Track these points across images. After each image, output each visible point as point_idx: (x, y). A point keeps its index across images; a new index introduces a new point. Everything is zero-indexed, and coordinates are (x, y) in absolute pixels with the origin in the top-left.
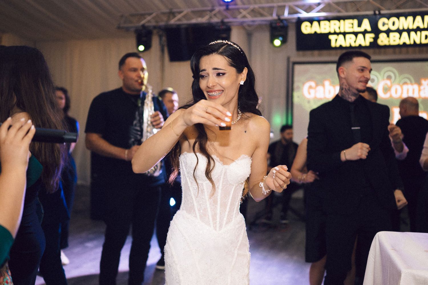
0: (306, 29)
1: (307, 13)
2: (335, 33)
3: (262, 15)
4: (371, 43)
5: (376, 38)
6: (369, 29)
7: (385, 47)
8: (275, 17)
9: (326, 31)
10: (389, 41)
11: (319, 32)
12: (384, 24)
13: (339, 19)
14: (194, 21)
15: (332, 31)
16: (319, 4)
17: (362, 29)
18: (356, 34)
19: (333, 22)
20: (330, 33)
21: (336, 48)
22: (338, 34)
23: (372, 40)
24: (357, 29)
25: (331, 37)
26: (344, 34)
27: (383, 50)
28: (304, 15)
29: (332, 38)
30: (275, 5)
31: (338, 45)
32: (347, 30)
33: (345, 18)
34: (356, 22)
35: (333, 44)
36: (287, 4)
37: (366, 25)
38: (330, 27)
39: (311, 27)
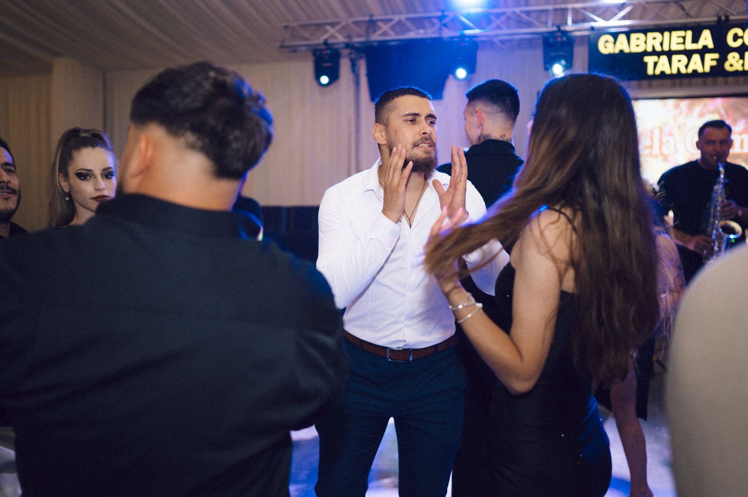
0: (605, 47)
1: (606, 21)
2: (654, 53)
3: (529, 25)
4: (712, 68)
5: (722, 60)
6: (711, 45)
7: (736, 73)
8: (551, 28)
9: (640, 50)
10: (743, 65)
11: (627, 50)
12: (736, 38)
13: (661, 30)
14: (411, 35)
15: (650, 49)
16: (622, 6)
17: (699, 46)
18: (689, 54)
19: (650, 35)
20: (646, 53)
21: (654, 77)
22: (659, 54)
23: (714, 63)
24: (690, 46)
25: (647, 59)
26: (670, 54)
27: (730, 79)
28: (600, 23)
29: (650, 60)
30: (550, 7)
31: (658, 72)
32: (675, 47)
33: (671, 28)
34: (689, 34)
35: (650, 71)
36: (569, 6)
37: (706, 39)
38: (646, 42)
39: (615, 43)
